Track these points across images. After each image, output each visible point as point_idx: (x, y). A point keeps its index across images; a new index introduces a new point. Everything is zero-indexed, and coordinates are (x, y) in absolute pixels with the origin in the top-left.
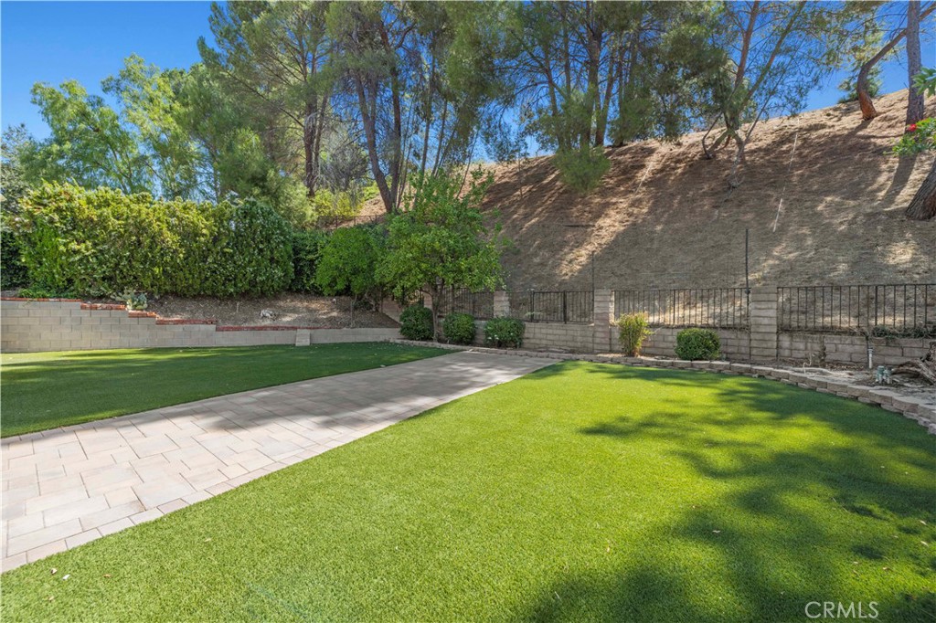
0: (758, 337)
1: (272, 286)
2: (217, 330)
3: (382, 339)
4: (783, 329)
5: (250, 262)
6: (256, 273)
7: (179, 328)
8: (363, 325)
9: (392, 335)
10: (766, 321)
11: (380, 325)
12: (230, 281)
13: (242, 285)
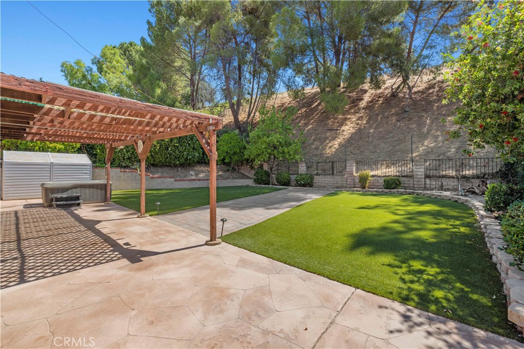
0: (417, 180)
1: (194, 161)
2: (175, 181)
3: (245, 184)
4: (427, 176)
5: (185, 150)
6: (188, 154)
7: (159, 180)
8: (235, 178)
9: (250, 182)
10: (420, 173)
11: (242, 178)
12: (176, 158)
13: (182, 160)
